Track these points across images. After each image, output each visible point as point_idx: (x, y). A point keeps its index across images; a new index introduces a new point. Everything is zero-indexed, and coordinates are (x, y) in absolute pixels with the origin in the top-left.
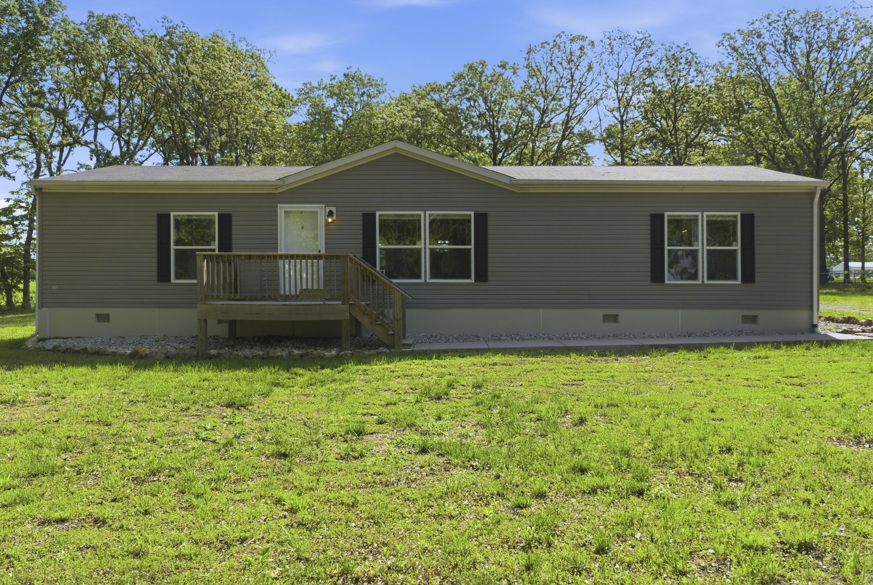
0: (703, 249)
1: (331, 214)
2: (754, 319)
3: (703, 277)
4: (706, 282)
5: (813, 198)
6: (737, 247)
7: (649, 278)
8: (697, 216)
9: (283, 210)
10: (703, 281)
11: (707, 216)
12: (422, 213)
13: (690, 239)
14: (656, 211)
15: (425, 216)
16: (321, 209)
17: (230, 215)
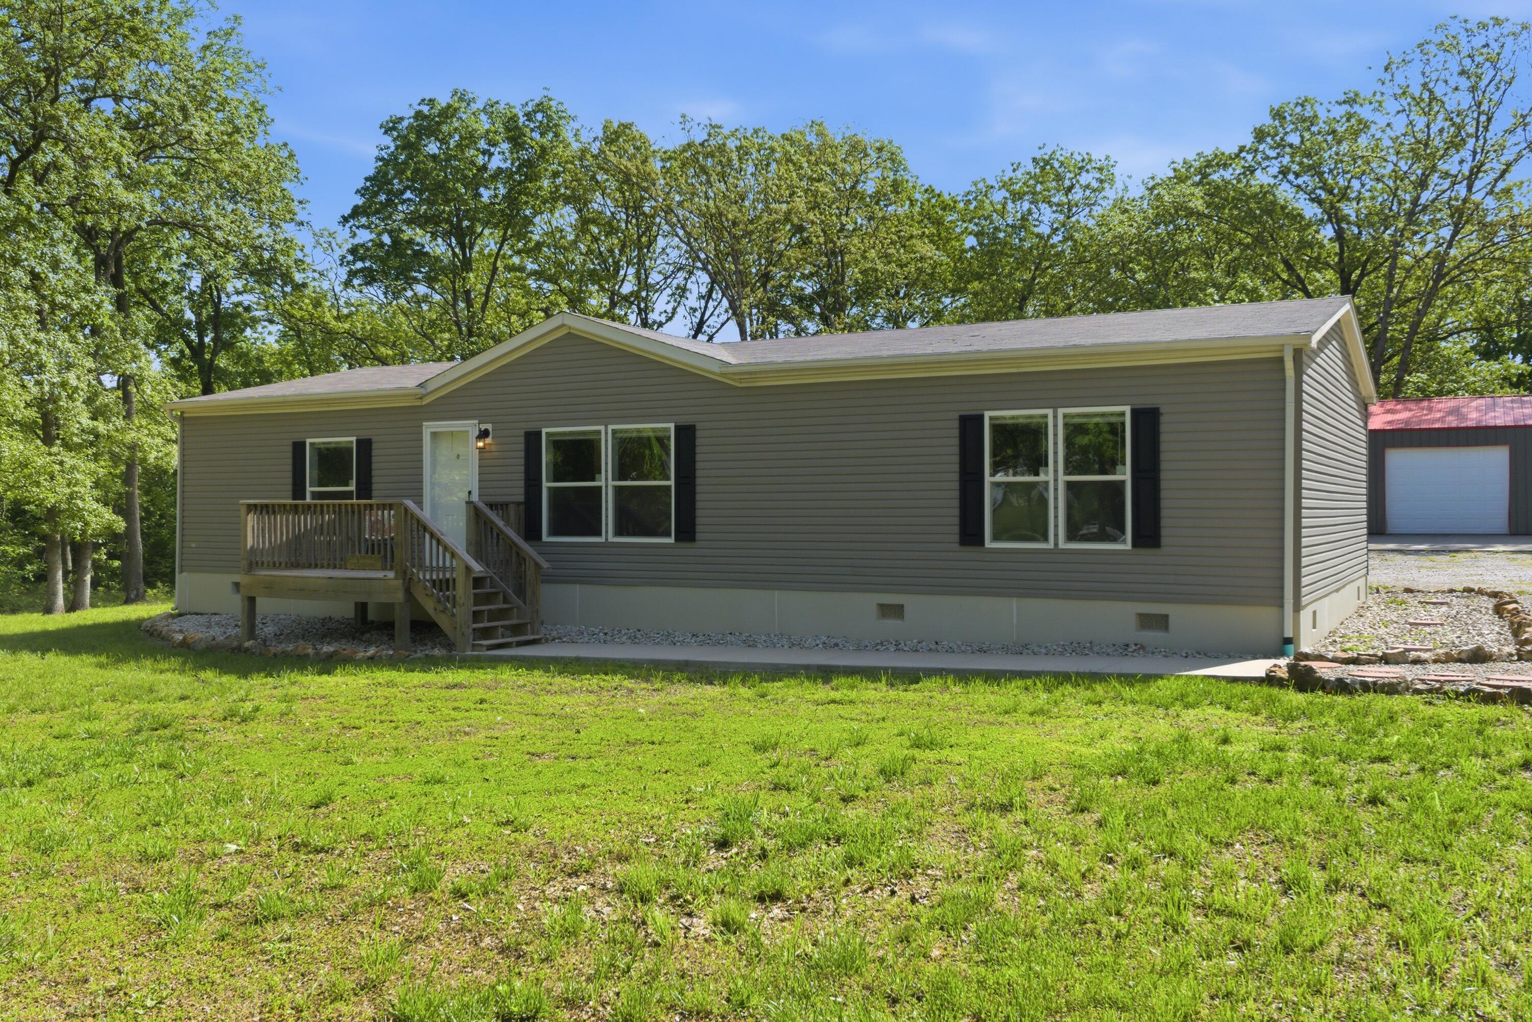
0: (1056, 480)
1: (484, 434)
2: (1162, 622)
3: (1056, 535)
4: (1062, 545)
6: (1125, 475)
7: (956, 538)
8: (1046, 416)
9: (429, 431)
10: (1056, 544)
11: (1065, 416)
12: (602, 428)
14: (969, 409)
15: (606, 433)
16: (471, 427)
17: (370, 440)
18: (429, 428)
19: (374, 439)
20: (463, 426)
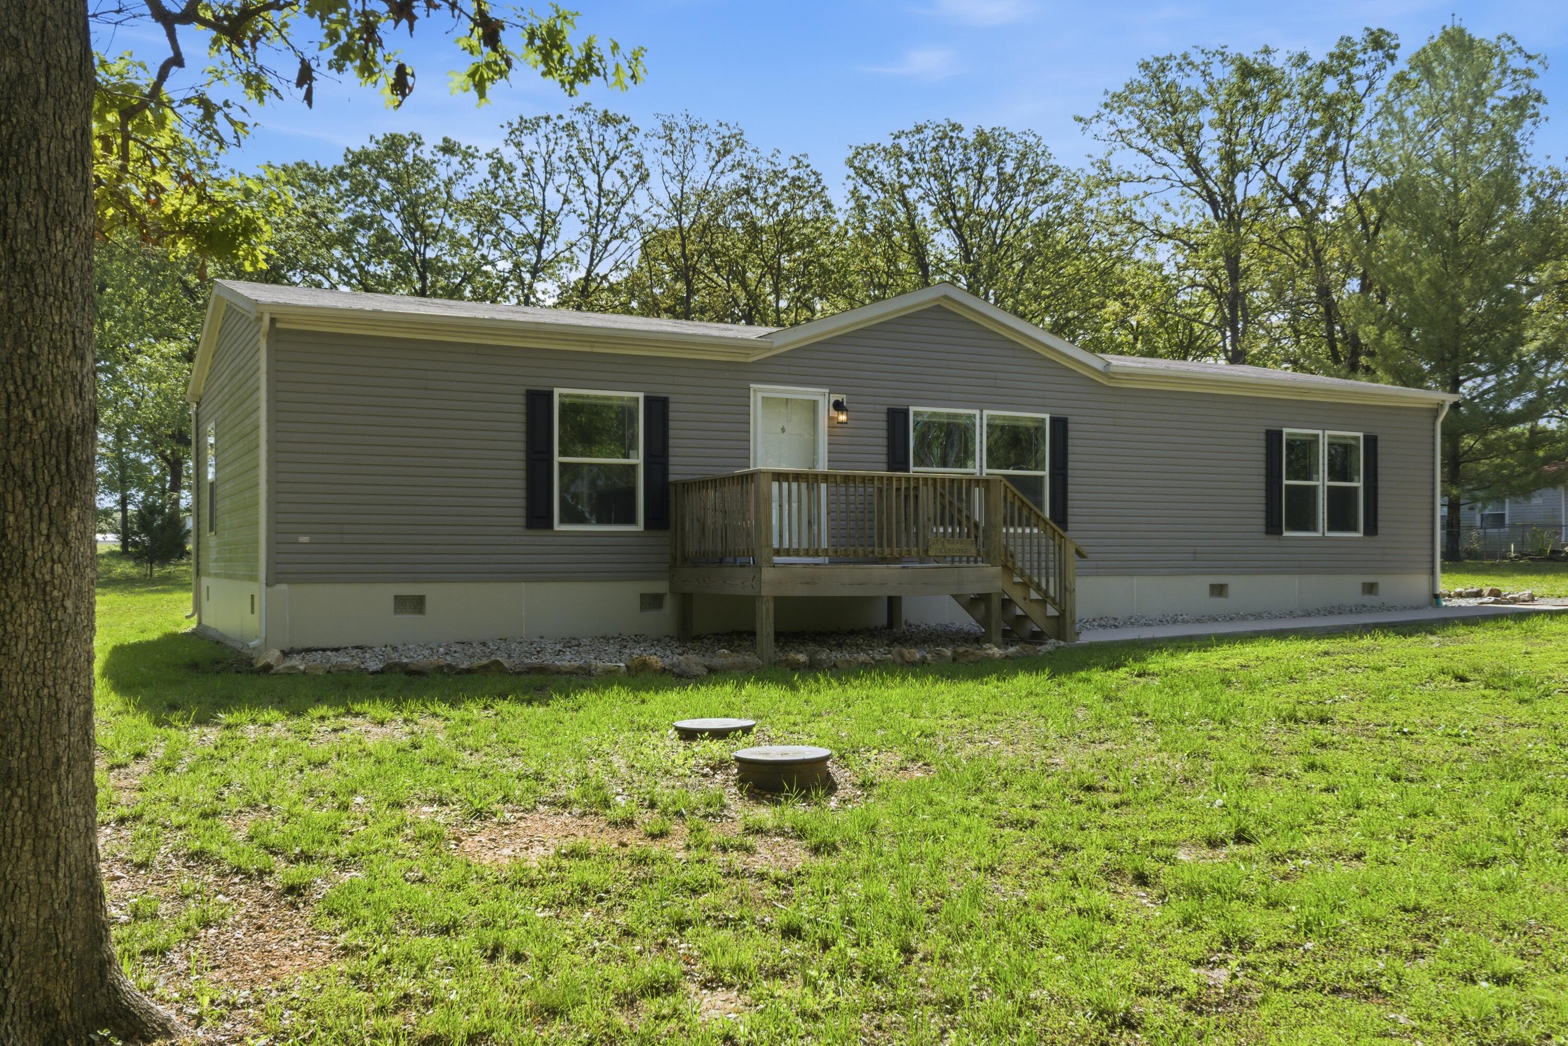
0: (1324, 485)
2: (1373, 588)
4: (1326, 534)
5: (1436, 417)
6: (1359, 483)
7: (1263, 528)
8: (1317, 436)
9: (760, 395)
11: (1329, 437)
12: (977, 412)
13: (1307, 472)
14: (1272, 425)
15: (981, 418)
16: (822, 397)
17: (667, 398)
18: (759, 392)
19: (672, 398)
20: (813, 394)
